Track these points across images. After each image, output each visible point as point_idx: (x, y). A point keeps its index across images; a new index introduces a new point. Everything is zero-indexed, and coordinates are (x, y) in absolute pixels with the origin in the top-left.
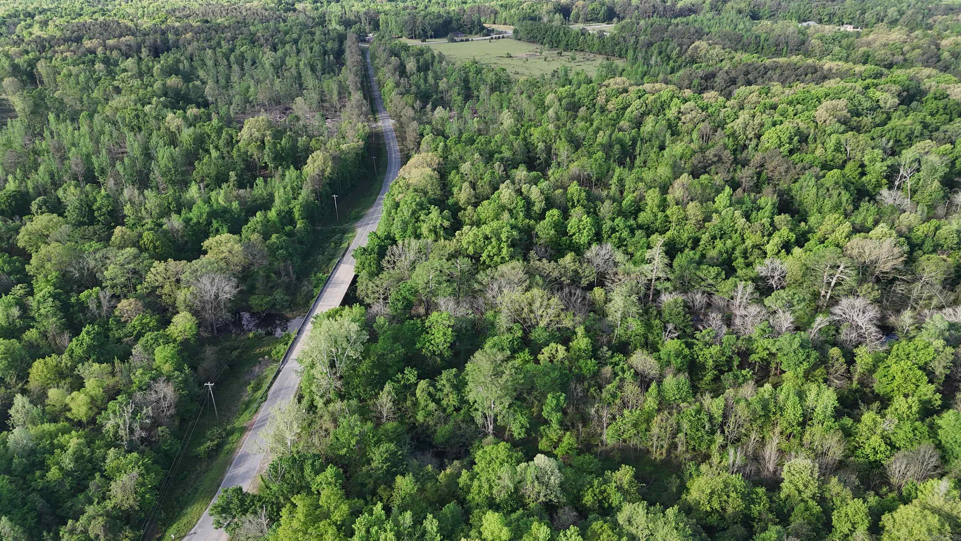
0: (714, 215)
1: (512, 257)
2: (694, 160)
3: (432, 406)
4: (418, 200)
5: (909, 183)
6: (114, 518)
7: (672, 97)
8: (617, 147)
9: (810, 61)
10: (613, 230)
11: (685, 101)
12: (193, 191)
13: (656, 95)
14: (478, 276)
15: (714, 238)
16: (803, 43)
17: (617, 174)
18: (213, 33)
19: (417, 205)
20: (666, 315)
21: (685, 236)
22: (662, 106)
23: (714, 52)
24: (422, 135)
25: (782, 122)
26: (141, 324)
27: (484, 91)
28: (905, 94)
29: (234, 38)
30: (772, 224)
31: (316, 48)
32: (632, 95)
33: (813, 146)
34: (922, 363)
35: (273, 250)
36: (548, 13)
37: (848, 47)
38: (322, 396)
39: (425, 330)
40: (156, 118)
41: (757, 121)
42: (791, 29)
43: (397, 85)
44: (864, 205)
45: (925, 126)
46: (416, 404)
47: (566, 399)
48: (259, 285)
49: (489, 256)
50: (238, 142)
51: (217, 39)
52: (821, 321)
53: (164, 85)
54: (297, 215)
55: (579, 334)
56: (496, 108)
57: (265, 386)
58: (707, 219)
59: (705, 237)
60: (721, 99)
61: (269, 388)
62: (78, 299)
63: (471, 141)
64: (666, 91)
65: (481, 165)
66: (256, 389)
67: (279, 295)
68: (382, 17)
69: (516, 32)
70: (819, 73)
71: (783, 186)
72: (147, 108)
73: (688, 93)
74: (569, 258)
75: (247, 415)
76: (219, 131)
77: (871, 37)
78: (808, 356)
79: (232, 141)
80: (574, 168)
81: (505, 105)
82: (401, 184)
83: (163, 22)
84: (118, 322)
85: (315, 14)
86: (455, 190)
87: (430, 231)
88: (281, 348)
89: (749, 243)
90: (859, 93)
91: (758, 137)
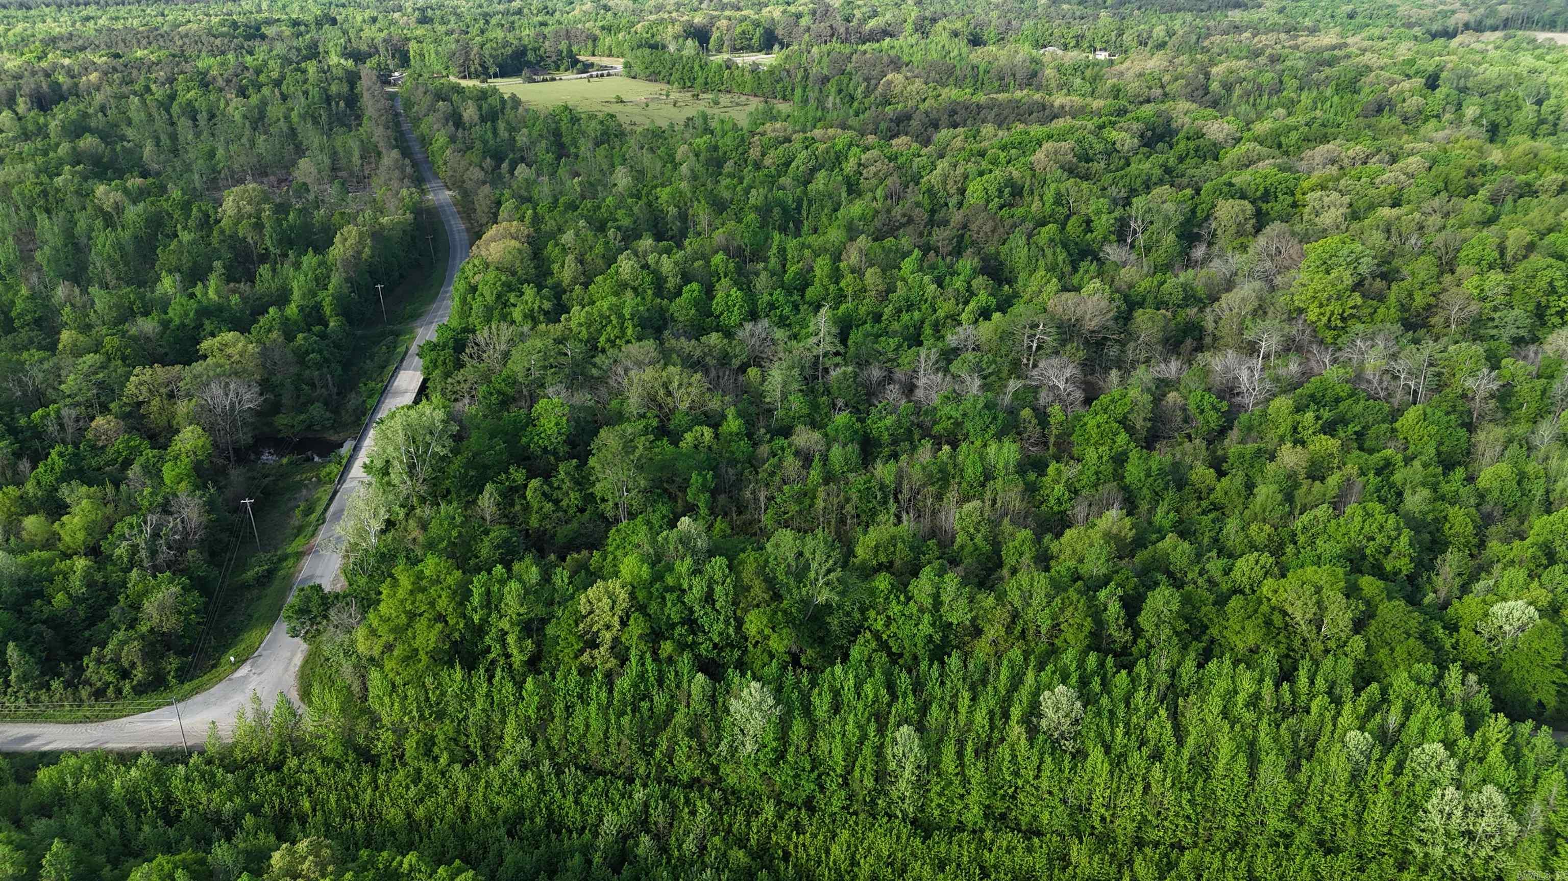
0: (899, 283)
1: (639, 339)
2: (877, 223)
3: (549, 507)
4: (503, 278)
5: (1141, 239)
6: (152, 644)
7: (850, 145)
8: (777, 212)
9: (1037, 96)
10: (772, 306)
11: (867, 149)
12: (167, 284)
13: (829, 144)
14: (597, 360)
15: (899, 311)
16: (1034, 74)
17: (776, 243)
18: (135, 72)
19: (503, 285)
20: (834, 390)
21: (863, 310)
22: (837, 158)
23: (912, 88)
24: (499, 204)
25: (991, 171)
26: (128, 447)
27: (585, 147)
28: (1149, 133)
29: (171, 80)
30: (969, 289)
31: (314, 92)
32: (797, 145)
33: (1028, 199)
34: (1120, 417)
35: (301, 357)
36: (676, 37)
37: (1095, 79)
38: (402, 506)
39: (531, 422)
40: (78, 193)
41: (960, 170)
42: (1019, 57)
43: (453, 139)
44: (1084, 265)
45: (1168, 171)
46: (527, 508)
47: (714, 477)
48: (286, 400)
49: (608, 340)
50: (218, 222)
51: (142, 81)
52: (1013, 385)
53: (74, 149)
54: (328, 310)
55: (730, 417)
56: (605, 167)
57: (319, 509)
58: (891, 289)
59: (888, 311)
60: (915, 145)
61: (326, 510)
62: (30, 421)
63: (572, 206)
64: (842, 138)
65: (590, 234)
66: (309, 511)
67: (317, 410)
68: (413, 47)
69: (627, 66)
70: (1047, 112)
71: (991, 249)
72: (59, 181)
73: (871, 139)
74: (714, 338)
75: (300, 540)
76: (186, 207)
77: (1127, 64)
78: (995, 418)
79: (207, 222)
80: (719, 236)
81: (617, 161)
82: (476, 262)
83: (40, 59)
84: (93, 447)
85: (300, 42)
86: (556, 267)
87: (525, 316)
88: (334, 469)
89: (941, 313)
90: (1090, 133)
91: (962, 192)
